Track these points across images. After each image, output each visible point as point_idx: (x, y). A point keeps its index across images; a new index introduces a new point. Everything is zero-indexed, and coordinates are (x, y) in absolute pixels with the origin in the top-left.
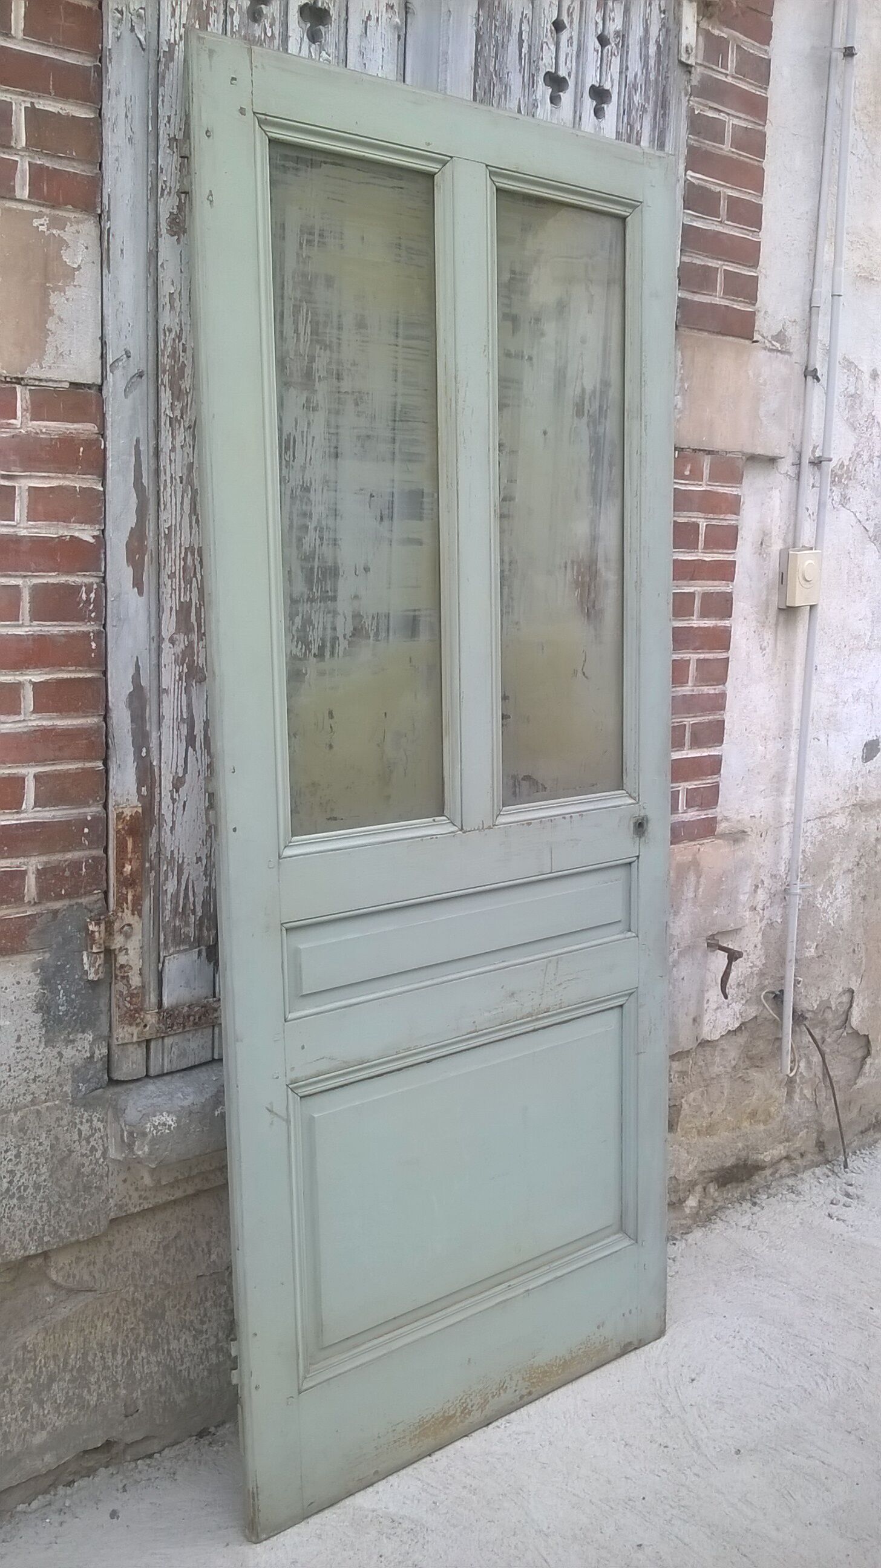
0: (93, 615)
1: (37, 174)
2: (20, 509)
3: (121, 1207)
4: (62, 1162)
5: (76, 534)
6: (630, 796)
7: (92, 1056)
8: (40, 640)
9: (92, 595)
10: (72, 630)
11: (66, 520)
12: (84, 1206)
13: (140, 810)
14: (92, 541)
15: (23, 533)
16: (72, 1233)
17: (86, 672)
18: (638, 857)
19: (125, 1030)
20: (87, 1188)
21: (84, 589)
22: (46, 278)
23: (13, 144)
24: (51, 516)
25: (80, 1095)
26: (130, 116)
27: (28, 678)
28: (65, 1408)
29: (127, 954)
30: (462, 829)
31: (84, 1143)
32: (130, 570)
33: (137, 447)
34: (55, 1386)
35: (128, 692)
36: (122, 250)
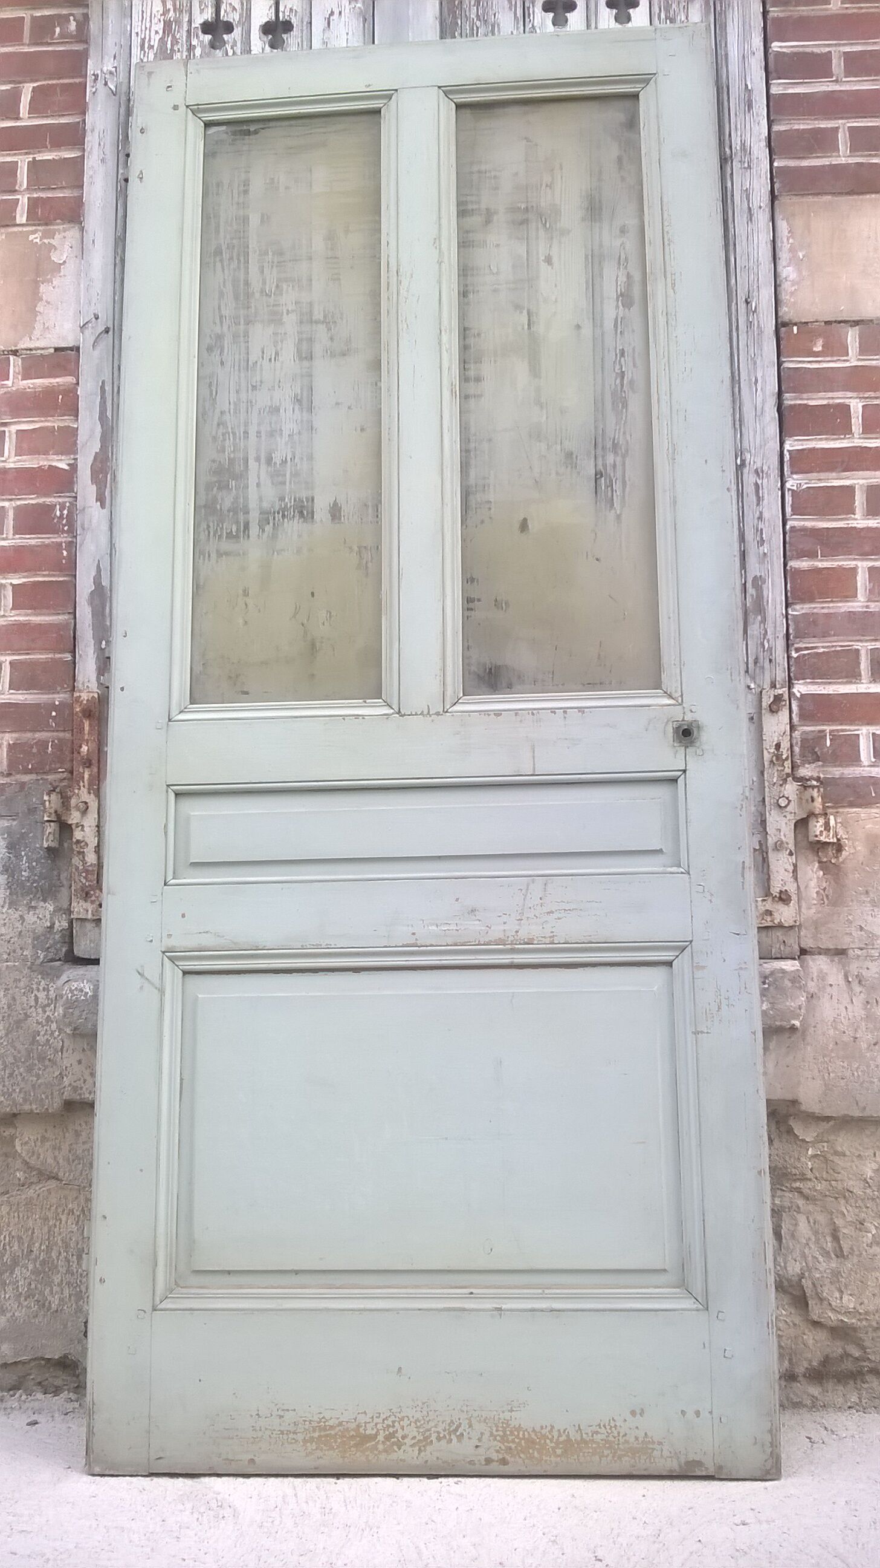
0: (66, 528)
1: (33, 204)
2: (9, 446)
3: (75, 1089)
4: (18, 1023)
5: (54, 464)
6: (670, 697)
7: (52, 927)
8: (19, 550)
9: (65, 512)
10: (47, 541)
11: (46, 453)
12: (38, 1076)
13: (96, 696)
14: (67, 468)
15: (12, 466)
16: (25, 1100)
17: (59, 576)
18: (684, 771)
19: (80, 904)
20: (42, 1058)
21: (58, 507)
22: (38, 275)
23: (17, 188)
24: (34, 451)
25: (38, 962)
26: (102, 144)
27: (9, 581)
28: (26, 1300)
29: (83, 830)
30: (399, 712)
31: (40, 1010)
32: (94, 487)
33: (102, 388)
34: (17, 1271)
35: (90, 591)
36: (93, 241)
